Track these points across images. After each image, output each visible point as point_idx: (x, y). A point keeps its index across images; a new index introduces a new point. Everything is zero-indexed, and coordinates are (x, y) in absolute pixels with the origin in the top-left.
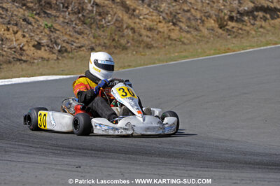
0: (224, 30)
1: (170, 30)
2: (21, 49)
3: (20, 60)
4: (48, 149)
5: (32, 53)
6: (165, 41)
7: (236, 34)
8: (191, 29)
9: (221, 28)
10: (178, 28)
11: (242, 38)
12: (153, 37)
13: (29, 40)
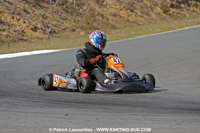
0: (167, 15)
1: (128, 16)
2: (23, 31)
3: (22, 40)
4: (44, 102)
5: (30, 34)
6: (125, 23)
7: (176, 17)
8: (144, 14)
9: (165, 13)
10: (134, 14)
11: (181, 19)
12: (117, 20)
13: (28, 25)
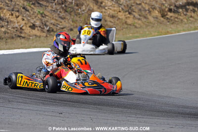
0: (165, 18)
1: (126, 18)
2: (21, 28)
3: (20, 36)
6: (123, 25)
8: (142, 17)
10: (132, 16)
11: (178, 24)
12: (115, 22)
13: (27, 23)
